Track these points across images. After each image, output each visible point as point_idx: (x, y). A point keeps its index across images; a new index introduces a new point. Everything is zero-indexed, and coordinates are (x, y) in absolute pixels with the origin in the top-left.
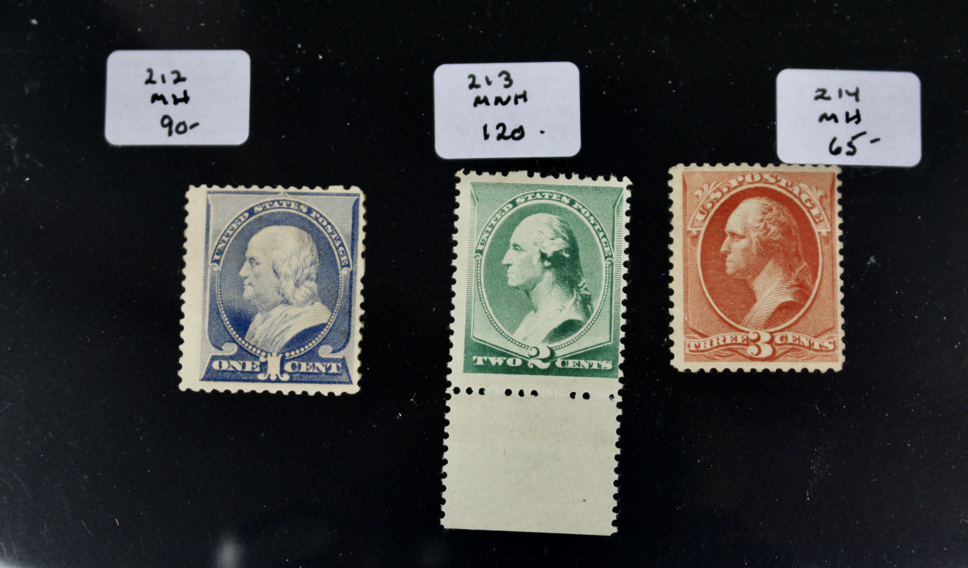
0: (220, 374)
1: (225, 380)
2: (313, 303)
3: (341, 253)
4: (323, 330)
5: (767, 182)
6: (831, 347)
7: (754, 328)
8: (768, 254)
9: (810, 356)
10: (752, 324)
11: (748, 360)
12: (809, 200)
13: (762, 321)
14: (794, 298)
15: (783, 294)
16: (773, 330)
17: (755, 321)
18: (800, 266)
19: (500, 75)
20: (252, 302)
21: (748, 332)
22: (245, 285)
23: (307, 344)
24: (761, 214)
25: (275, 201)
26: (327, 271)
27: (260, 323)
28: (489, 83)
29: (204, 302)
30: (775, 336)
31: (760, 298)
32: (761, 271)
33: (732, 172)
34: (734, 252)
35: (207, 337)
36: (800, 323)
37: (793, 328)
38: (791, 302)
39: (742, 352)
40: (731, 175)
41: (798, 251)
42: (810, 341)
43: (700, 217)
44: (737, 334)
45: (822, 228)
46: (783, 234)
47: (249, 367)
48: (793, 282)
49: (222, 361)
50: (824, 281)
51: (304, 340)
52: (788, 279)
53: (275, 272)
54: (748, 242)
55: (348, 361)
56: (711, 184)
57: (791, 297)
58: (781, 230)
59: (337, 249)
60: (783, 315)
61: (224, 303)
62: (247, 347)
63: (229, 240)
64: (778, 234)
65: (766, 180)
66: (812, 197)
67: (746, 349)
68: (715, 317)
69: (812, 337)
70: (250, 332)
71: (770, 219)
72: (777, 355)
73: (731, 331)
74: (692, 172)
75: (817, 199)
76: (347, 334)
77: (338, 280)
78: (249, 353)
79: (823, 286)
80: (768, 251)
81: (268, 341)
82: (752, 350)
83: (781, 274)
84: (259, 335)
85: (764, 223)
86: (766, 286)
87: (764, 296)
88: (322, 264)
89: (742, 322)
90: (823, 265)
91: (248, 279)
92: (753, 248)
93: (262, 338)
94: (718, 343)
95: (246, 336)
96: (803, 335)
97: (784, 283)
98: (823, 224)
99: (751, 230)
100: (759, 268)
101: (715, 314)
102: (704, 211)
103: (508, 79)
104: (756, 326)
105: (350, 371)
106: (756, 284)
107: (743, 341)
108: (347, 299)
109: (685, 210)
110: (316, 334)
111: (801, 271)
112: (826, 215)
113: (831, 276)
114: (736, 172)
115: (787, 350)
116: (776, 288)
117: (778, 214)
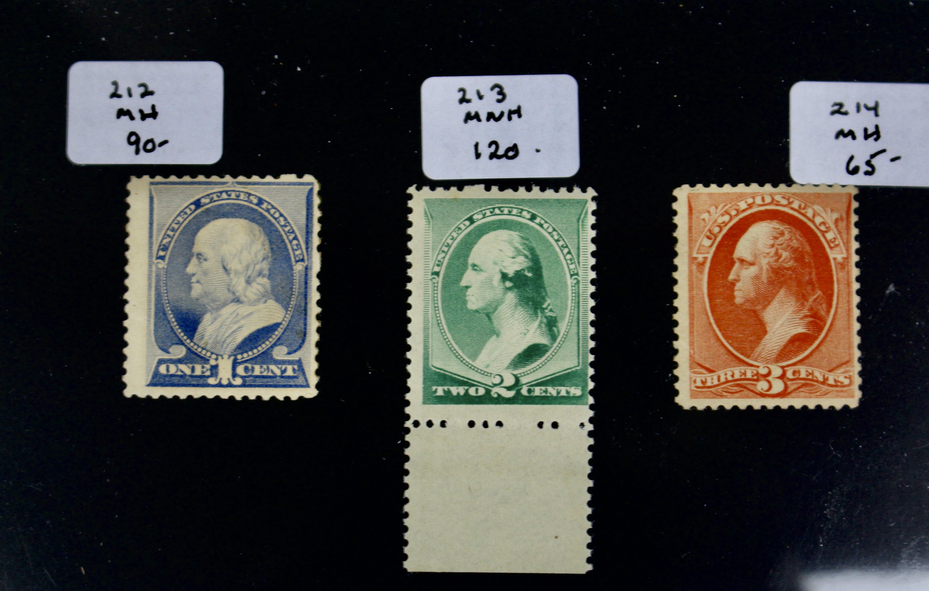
0: (167, 379)
1: (173, 385)
2: (265, 302)
3: (295, 247)
4: (276, 330)
5: (778, 204)
6: (846, 382)
7: (765, 362)
8: (779, 282)
9: (825, 391)
10: (762, 358)
11: (758, 396)
12: (823, 223)
13: (773, 354)
14: (807, 329)
15: (795, 325)
16: (784, 364)
17: (766, 354)
18: (814, 295)
19: (492, 89)
20: (200, 301)
21: (758, 367)
22: (193, 283)
23: (260, 345)
24: (772, 239)
25: (223, 191)
26: (281, 266)
27: (210, 323)
28: (481, 97)
29: (149, 301)
30: (787, 370)
31: (771, 330)
32: (772, 300)
33: (740, 193)
34: (743, 280)
35: (153, 339)
36: (814, 356)
37: (806, 361)
38: (804, 334)
39: (752, 388)
40: (740, 197)
41: (811, 279)
42: (824, 376)
43: (707, 242)
44: (746, 369)
45: (837, 254)
46: (796, 260)
47: (198, 371)
48: (806, 312)
49: (169, 364)
50: (840, 310)
51: (257, 341)
52: (801, 308)
53: (225, 268)
54: (758, 269)
55: (304, 362)
56: (719, 206)
57: (804, 328)
58: (793, 256)
59: (291, 242)
60: (796, 348)
61: (171, 303)
62: (196, 350)
63: (174, 235)
64: (790, 261)
65: (777, 201)
66: (827, 220)
67: (755, 385)
68: (722, 350)
69: (826, 371)
70: (199, 333)
71: (781, 244)
72: (789, 390)
73: (739, 365)
74: (699, 193)
75: (832, 222)
76: (303, 334)
77: (292, 275)
78: (199, 356)
79: (838, 316)
80: (779, 278)
81: (219, 343)
82: (762, 386)
83: (793, 303)
84: (209, 336)
85: (775, 248)
86: (777, 317)
87: (776, 327)
88: (275, 259)
89: (751, 356)
90: (838, 294)
91: (196, 276)
92: (764, 276)
93: (212, 340)
94: (726, 378)
95: (195, 338)
96: (817, 369)
97: (797, 313)
98: (838, 249)
99: (761, 256)
100: (770, 297)
101: (723, 347)
102: (711, 236)
103: (501, 92)
105: (307, 373)
106: (766, 315)
107: (753, 376)
108: (302, 297)
109: (691, 235)
110: (270, 335)
111: (815, 300)
112: (842, 240)
113: (846, 305)
114: (745, 193)
115: (800, 385)
116: (788, 319)
117: (790, 239)
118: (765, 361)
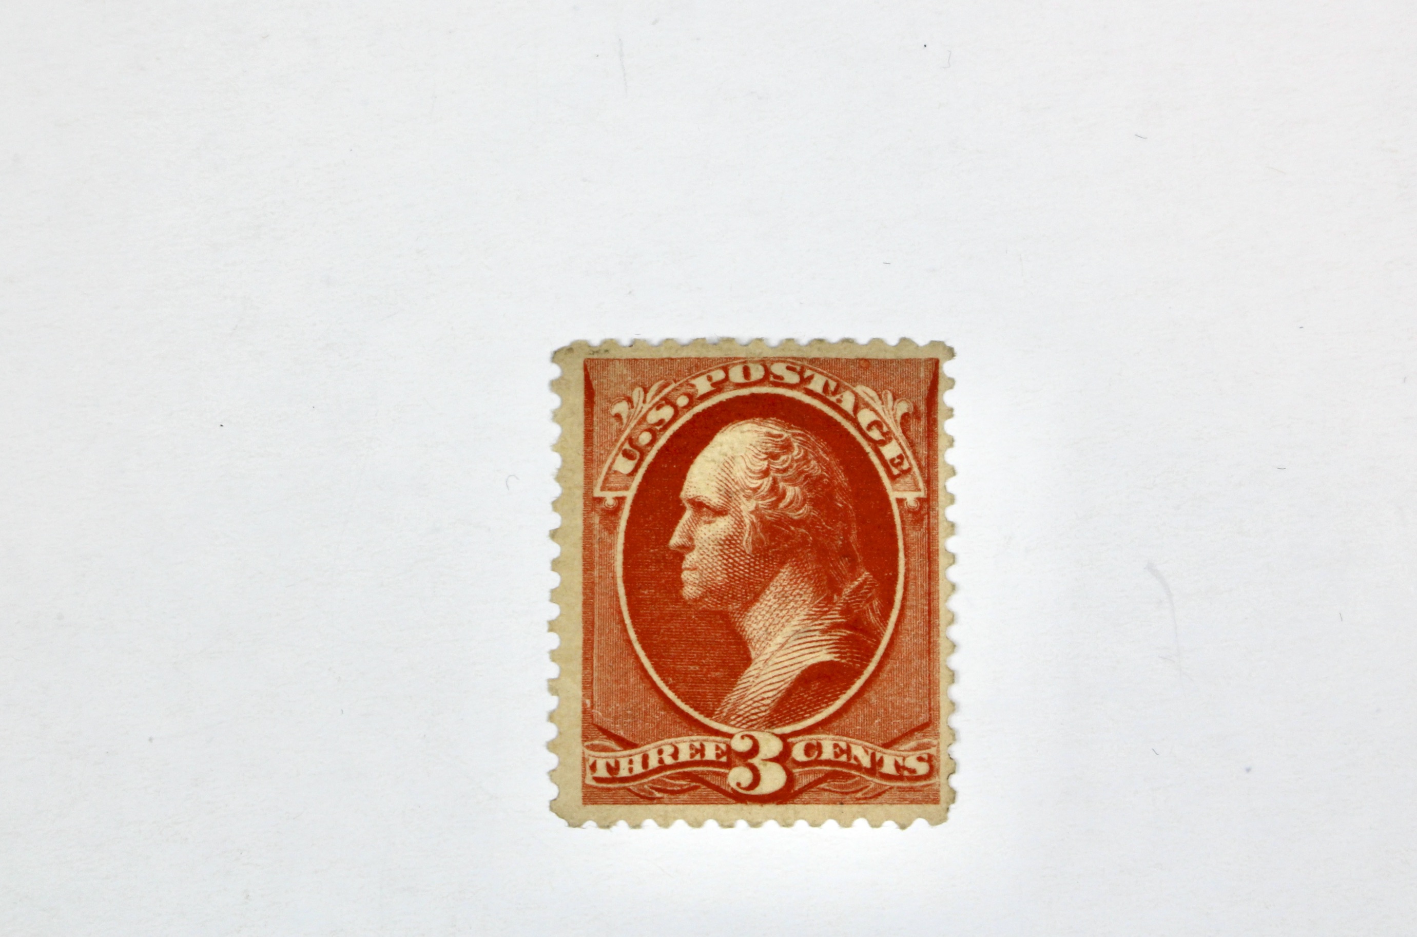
5: (779, 382)
6: (922, 769)
7: (744, 726)
8: (778, 552)
9: (874, 789)
10: (739, 716)
11: (729, 800)
12: (877, 424)
13: (763, 709)
14: (837, 655)
15: (811, 645)
16: (788, 729)
17: (747, 709)
18: (854, 580)
21: (731, 736)
24: (765, 459)
30: (794, 744)
31: (759, 656)
32: (763, 591)
33: (699, 359)
34: (700, 548)
36: (853, 712)
37: (835, 724)
38: (830, 663)
39: (716, 781)
40: (698, 368)
41: (849, 544)
42: (873, 756)
43: (624, 466)
44: (705, 740)
45: (905, 490)
46: (815, 503)
48: (835, 616)
50: (909, 613)
52: (826, 609)
54: (732, 523)
56: (650, 387)
57: (830, 653)
58: (809, 495)
60: (812, 695)
64: (803, 505)
65: (776, 377)
66: (884, 417)
67: (725, 776)
68: (654, 700)
69: (879, 746)
71: (785, 470)
72: (797, 788)
73: (690, 733)
74: (608, 360)
75: (896, 421)
79: (907, 625)
80: (779, 544)
82: (739, 776)
83: (808, 597)
85: (771, 479)
86: (772, 627)
87: (769, 650)
89: (716, 713)
90: (906, 577)
92: (745, 539)
94: (661, 761)
96: (859, 742)
97: (816, 620)
98: (908, 479)
99: (741, 496)
100: (757, 584)
101: (655, 694)
102: (634, 451)
104: (748, 722)
106: (749, 623)
107: (718, 756)
109: (589, 450)
111: (856, 592)
112: (916, 458)
113: (924, 601)
114: (708, 359)
115: (821, 776)
116: (797, 631)
117: (805, 457)
118: (743, 724)
